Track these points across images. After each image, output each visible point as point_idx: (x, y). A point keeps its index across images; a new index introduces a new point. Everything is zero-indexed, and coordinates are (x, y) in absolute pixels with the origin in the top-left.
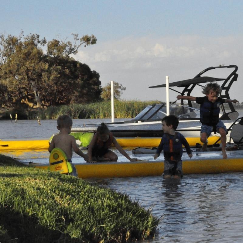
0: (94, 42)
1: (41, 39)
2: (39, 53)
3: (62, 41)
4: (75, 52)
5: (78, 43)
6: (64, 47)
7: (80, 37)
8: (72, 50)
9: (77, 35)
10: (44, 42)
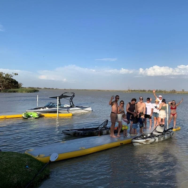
0: (17, 75)
1: (3, 73)
2: (3, 76)
3: (9, 74)
4: (13, 77)
5: (13, 75)
6: (10, 75)
7: (14, 73)
8: (11, 76)
9: (13, 73)
10: (4, 74)
